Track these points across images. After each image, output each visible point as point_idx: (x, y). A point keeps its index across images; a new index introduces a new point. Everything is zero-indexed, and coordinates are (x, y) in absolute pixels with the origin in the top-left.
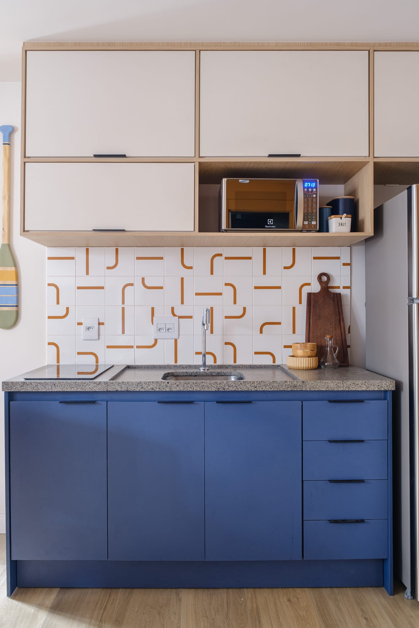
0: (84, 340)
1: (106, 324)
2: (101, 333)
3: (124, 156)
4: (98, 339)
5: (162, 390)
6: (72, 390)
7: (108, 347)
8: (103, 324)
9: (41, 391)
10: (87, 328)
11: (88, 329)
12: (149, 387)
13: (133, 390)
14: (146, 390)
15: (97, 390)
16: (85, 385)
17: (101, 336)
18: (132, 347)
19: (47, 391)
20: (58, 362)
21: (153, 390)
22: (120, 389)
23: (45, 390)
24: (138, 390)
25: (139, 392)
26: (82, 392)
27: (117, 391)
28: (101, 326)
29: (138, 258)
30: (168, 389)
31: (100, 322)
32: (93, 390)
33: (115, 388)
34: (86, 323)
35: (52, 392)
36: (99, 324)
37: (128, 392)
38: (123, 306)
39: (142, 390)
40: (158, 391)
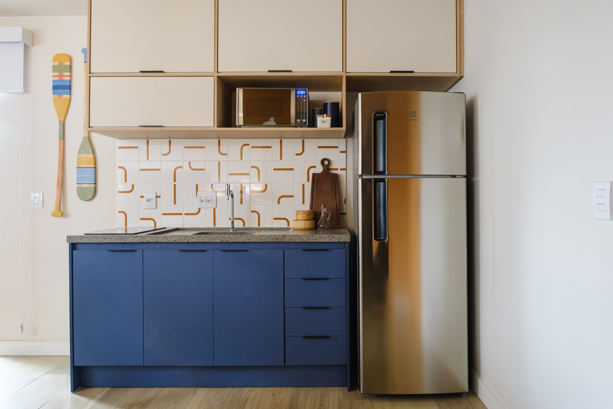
0: (145, 209)
1: (162, 197)
2: (158, 204)
3: (162, 72)
4: (155, 208)
5: (182, 241)
6: (117, 241)
7: (164, 214)
8: (159, 197)
9: (95, 242)
10: (147, 200)
11: (149, 200)
12: (173, 240)
13: (161, 241)
14: (170, 242)
15: (134, 242)
16: (126, 238)
17: (158, 206)
18: (181, 214)
19: (99, 242)
20: (126, 225)
21: (175, 242)
22: (151, 241)
23: (97, 242)
24: (164, 242)
25: (165, 243)
26: (124, 243)
27: (149, 242)
28: (158, 199)
29: (186, 147)
30: (186, 241)
31: (157, 195)
32: (132, 242)
33: (148, 240)
34: (147, 196)
35: (102, 243)
36: (157, 197)
37: (157, 243)
38: (175, 183)
39: (167, 241)
40: (179, 242)
